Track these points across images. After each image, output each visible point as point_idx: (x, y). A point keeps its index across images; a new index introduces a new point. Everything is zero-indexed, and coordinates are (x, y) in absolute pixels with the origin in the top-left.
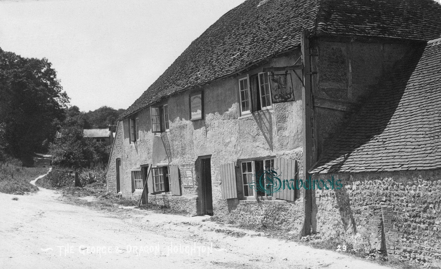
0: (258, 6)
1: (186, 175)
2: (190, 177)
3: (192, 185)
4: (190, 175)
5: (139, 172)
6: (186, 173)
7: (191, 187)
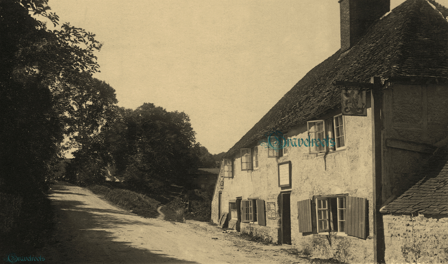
0: (339, 60)
1: (270, 208)
2: (274, 210)
3: (274, 217)
4: (273, 208)
5: (235, 203)
6: (270, 206)
7: (274, 218)
